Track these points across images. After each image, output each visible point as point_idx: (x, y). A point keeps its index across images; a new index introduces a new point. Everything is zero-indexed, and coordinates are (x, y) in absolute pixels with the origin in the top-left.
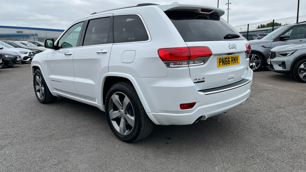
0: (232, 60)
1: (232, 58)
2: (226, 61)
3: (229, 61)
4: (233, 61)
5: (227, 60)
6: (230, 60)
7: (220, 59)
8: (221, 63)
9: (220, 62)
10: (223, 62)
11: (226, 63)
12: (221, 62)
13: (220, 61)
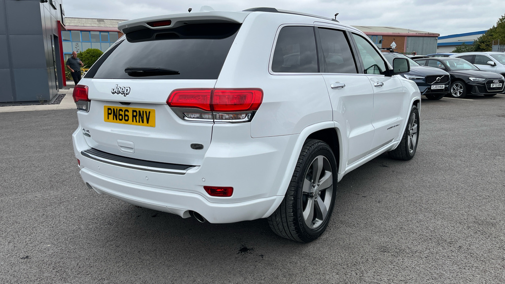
0: (133, 116)
1: (134, 111)
2: (121, 115)
3: (127, 116)
4: (137, 118)
5: (123, 113)
6: (130, 114)
7: (109, 109)
8: (111, 116)
9: (109, 114)
10: (115, 115)
11: (121, 117)
12: (111, 114)
13: (110, 111)
